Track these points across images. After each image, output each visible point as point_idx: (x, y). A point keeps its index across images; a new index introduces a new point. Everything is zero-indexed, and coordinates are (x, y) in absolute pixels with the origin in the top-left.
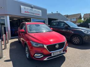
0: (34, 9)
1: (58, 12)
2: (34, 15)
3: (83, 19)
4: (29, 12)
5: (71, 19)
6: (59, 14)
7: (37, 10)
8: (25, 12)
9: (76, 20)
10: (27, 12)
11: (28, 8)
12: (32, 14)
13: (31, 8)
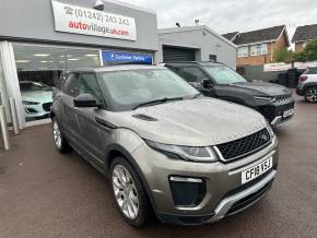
1: (200, 24)
2: (107, 35)
3: (292, 47)
4: (85, 27)
5: (249, 46)
7: (117, 16)
8: (72, 25)
9: (269, 49)
10: (79, 25)
11: (83, 9)
12: (101, 34)
13: (96, 8)
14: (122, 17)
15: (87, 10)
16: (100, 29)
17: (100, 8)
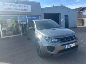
0: (18, 4)
2: (19, 11)
4: (10, 9)
6: (62, 7)
7: (23, 5)
8: (5, 9)
10: (8, 9)
11: (9, 4)
12: (17, 11)
13: (15, 3)
14: (25, 5)
15: (11, 4)
16: (16, 9)
17: (17, 3)
